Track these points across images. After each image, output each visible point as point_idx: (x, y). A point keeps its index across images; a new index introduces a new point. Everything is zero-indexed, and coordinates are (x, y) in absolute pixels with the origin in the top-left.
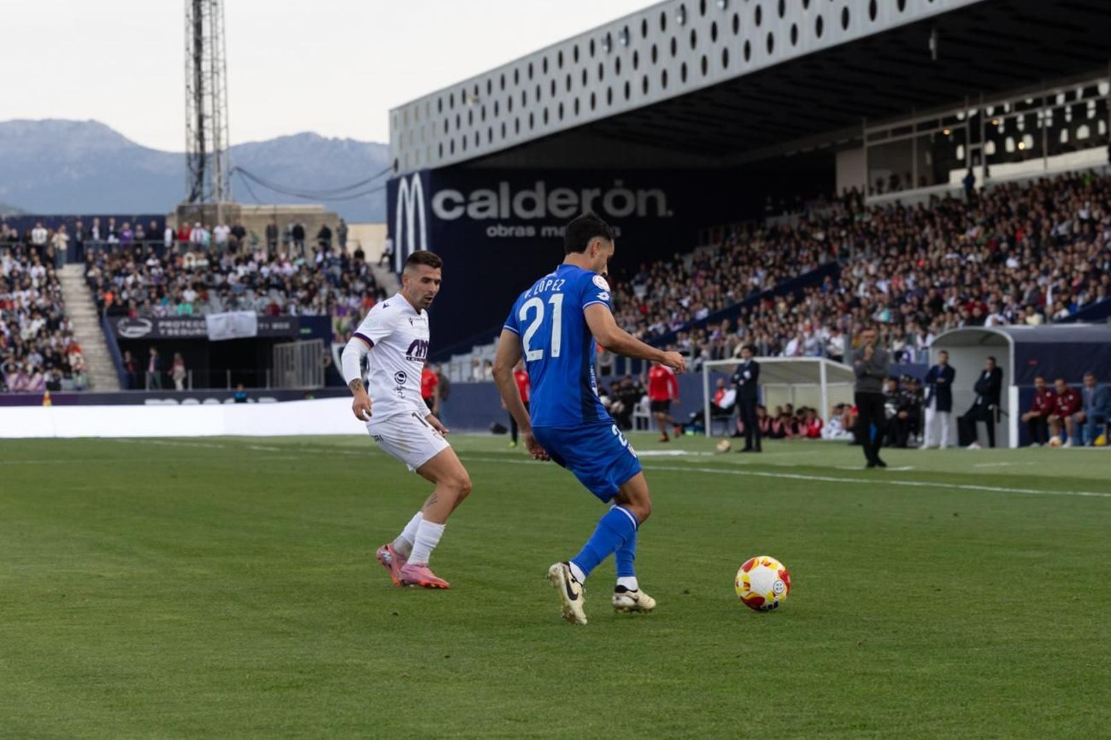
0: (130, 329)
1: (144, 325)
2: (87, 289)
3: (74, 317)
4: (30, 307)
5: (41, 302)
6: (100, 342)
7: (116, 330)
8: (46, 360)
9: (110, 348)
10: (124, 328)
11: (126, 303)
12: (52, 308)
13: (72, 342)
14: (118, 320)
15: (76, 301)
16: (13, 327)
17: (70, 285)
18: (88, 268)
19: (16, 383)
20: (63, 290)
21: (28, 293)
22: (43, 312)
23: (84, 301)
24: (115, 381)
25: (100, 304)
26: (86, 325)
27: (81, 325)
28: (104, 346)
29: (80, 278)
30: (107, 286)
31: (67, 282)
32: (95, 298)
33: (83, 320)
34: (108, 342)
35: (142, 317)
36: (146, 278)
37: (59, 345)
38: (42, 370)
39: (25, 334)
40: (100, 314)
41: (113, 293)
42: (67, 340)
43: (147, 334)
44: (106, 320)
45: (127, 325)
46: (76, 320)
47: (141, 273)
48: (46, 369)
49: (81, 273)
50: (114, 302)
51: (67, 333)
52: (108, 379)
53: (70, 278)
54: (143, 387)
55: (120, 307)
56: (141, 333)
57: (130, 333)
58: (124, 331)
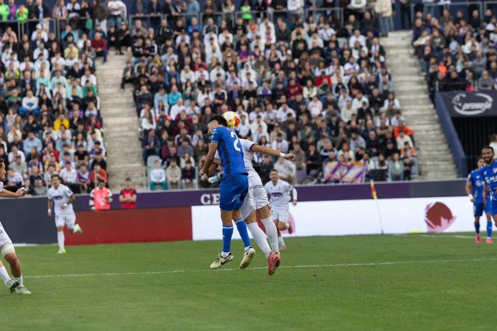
0: (467, 106)
1: (483, 100)
2: (415, 60)
3: (402, 93)
4: (350, 84)
5: (363, 77)
6: (432, 122)
7: (450, 107)
8: (370, 144)
9: (444, 129)
10: (460, 104)
11: (462, 74)
12: (376, 84)
13: (401, 122)
14: (455, 95)
15: (403, 74)
16: (331, 108)
17: (396, 56)
18: (416, 37)
19: (334, 171)
20: (388, 62)
21: (348, 66)
22: (364, 89)
23: (412, 74)
24: (452, 167)
25: (431, 79)
26: (415, 102)
27: (410, 102)
28: (437, 126)
29: (408, 47)
30: (439, 56)
31: (390, 52)
32: (426, 70)
33: (412, 97)
34: (441, 121)
35: (481, 91)
36: (485, 45)
37: (383, 127)
38: (366, 156)
39: (346, 115)
40: (431, 89)
41: (446, 64)
42: (394, 120)
43: (487, 110)
44: (438, 95)
45: (463, 101)
46: (403, 97)
47: (479, 39)
48: (371, 155)
49: (408, 41)
50: (448, 75)
51: (393, 112)
52: (443, 165)
53: (394, 47)
55: (456, 80)
56: (479, 109)
57: (467, 110)
58: (460, 108)
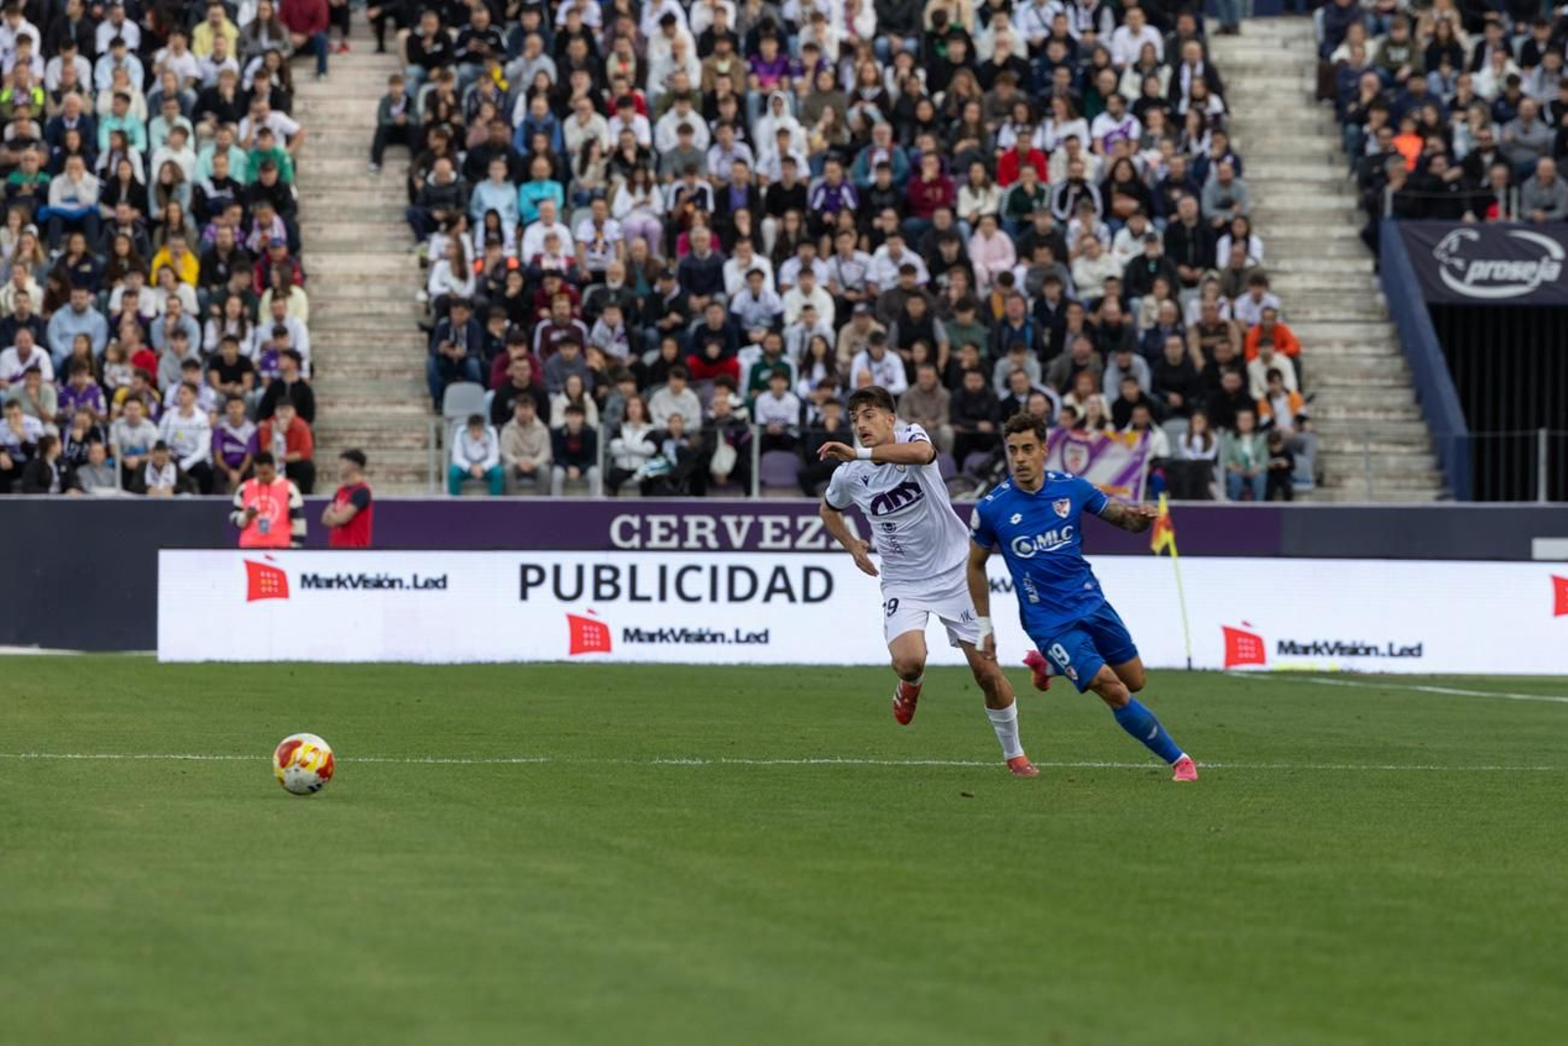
0: (1480, 269)
1: (1536, 254)
2: (1323, 114)
3: (1272, 217)
4: (1110, 181)
5: (1151, 162)
6: (1366, 317)
7: (1427, 270)
8: (1164, 378)
9: (1404, 341)
10: (1459, 263)
11: (1470, 166)
12: (1189, 183)
14: (1443, 232)
15: (1283, 156)
16: (1043, 255)
17: (1261, 97)
18: (1335, 35)
20: (1233, 114)
21: (1103, 124)
22: (1152, 198)
24: (1423, 463)
25: (1369, 175)
26: (1316, 247)
27: (1298, 248)
28: (1382, 330)
29: (1301, 70)
30: (1397, 104)
31: (1244, 84)
32: (1354, 149)
33: (1306, 232)
34: (1396, 314)
35: (1531, 225)
36: (1551, 75)
37: (1213, 329)
39: (1084, 280)
40: (1371, 206)
41: (1422, 131)
42: (1244, 306)
43: (1545, 285)
44: (1391, 231)
45: (1470, 252)
46: (1278, 231)
48: (1161, 415)
49: (1306, 52)
50: (1424, 166)
51: (1245, 280)
52: (1395, 458)
53: (1257, 70)
54: (1529, 494)
56: (1521, 282)
57: (1478, 283)
58: (1460, 275)
